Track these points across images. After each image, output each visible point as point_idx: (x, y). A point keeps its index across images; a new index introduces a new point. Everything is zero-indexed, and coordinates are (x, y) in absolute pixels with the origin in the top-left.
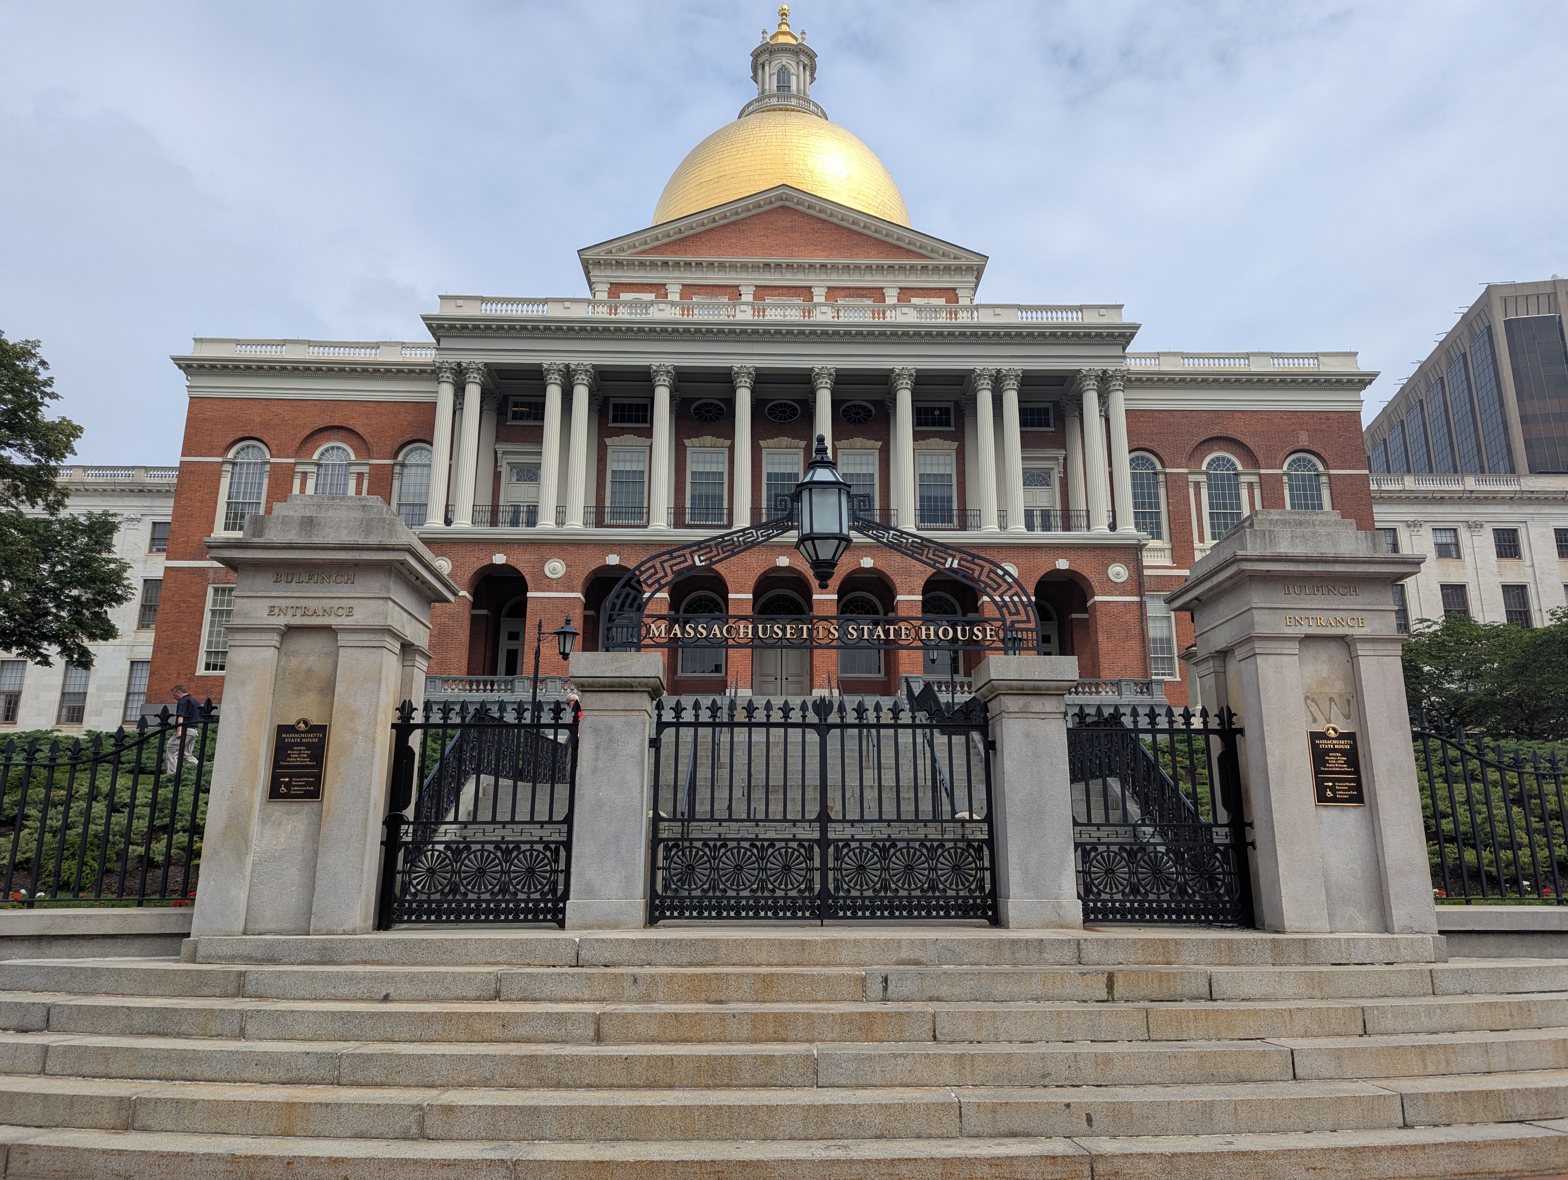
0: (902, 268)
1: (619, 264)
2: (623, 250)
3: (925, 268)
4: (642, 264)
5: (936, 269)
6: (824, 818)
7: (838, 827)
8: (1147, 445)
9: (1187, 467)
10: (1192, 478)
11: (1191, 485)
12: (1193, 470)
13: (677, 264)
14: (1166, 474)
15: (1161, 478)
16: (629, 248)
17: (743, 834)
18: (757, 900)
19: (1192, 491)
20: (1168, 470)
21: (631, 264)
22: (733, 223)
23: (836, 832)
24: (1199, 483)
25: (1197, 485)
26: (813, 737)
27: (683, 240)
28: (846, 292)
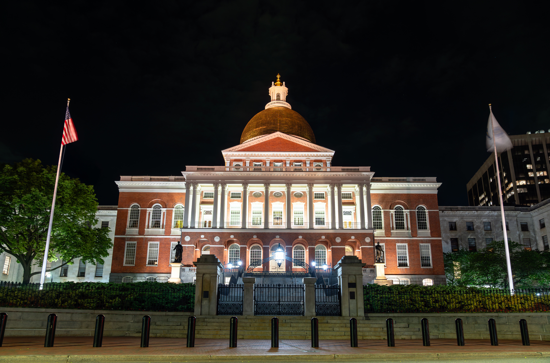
0: (311, 154)
1: (233, 154)
3: (317, 154)
4: (239, 154)
5: (320, 155)
6: (279, 301)
7: (281, 302)
8: (378, 203)
9: (390, 209)
10: (391, 212)
11: (390, 214)
13: (249, 154)
15: (382, 212)
17: (268, 303)
18: (269, 312)
20: (384, 210)
21: (236, 154)
22: (264, 142)
23: (281, 303)
25: (392, 214)
26: (278, 289)
27: (250, 147)
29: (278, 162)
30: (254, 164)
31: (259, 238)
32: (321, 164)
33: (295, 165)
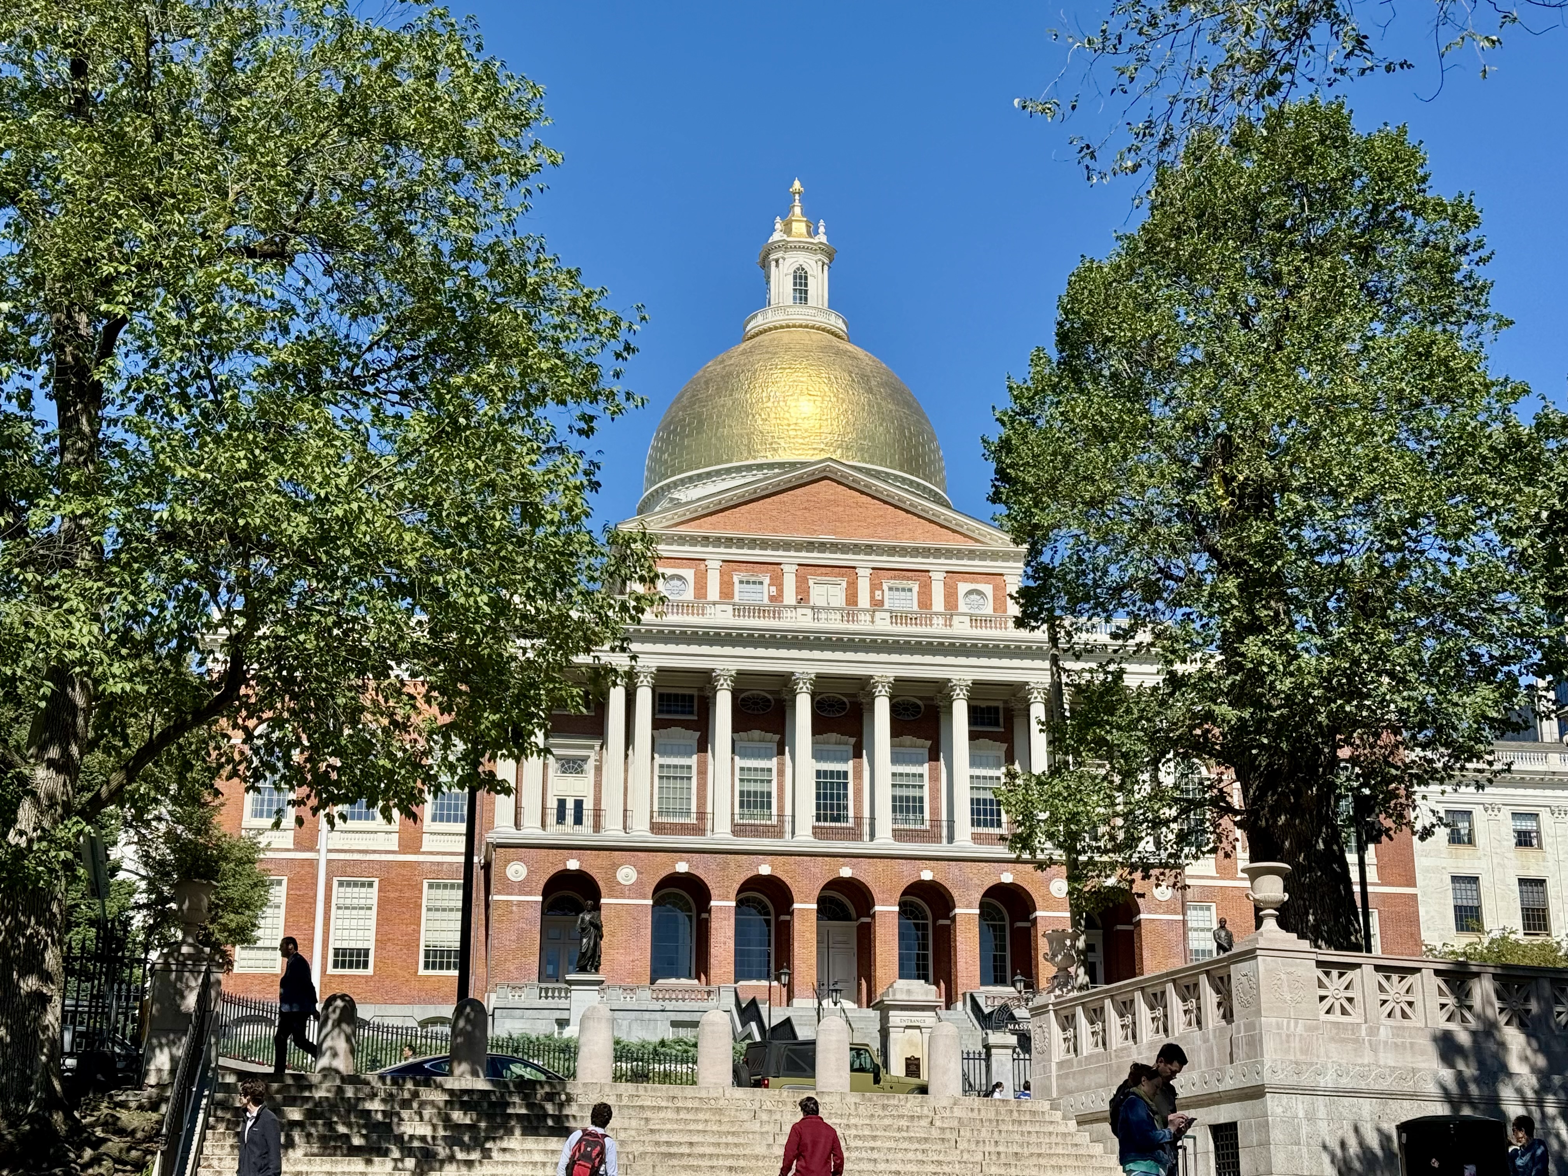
0: (949, 552)
1: (658, 538)
3: (973, 552)
4: (681, 538)
5: (984, 554)
13: (717, 540)
14: (1211, 780)
15: (1207, 784)
16: (667, 520)
20: (1213, 777)
21: (670, 538)
28: (892, 574)
29: (826, 574)
30: (736, 579)
31: (780, 874)
32: (987, 589)
33: (890, 589)
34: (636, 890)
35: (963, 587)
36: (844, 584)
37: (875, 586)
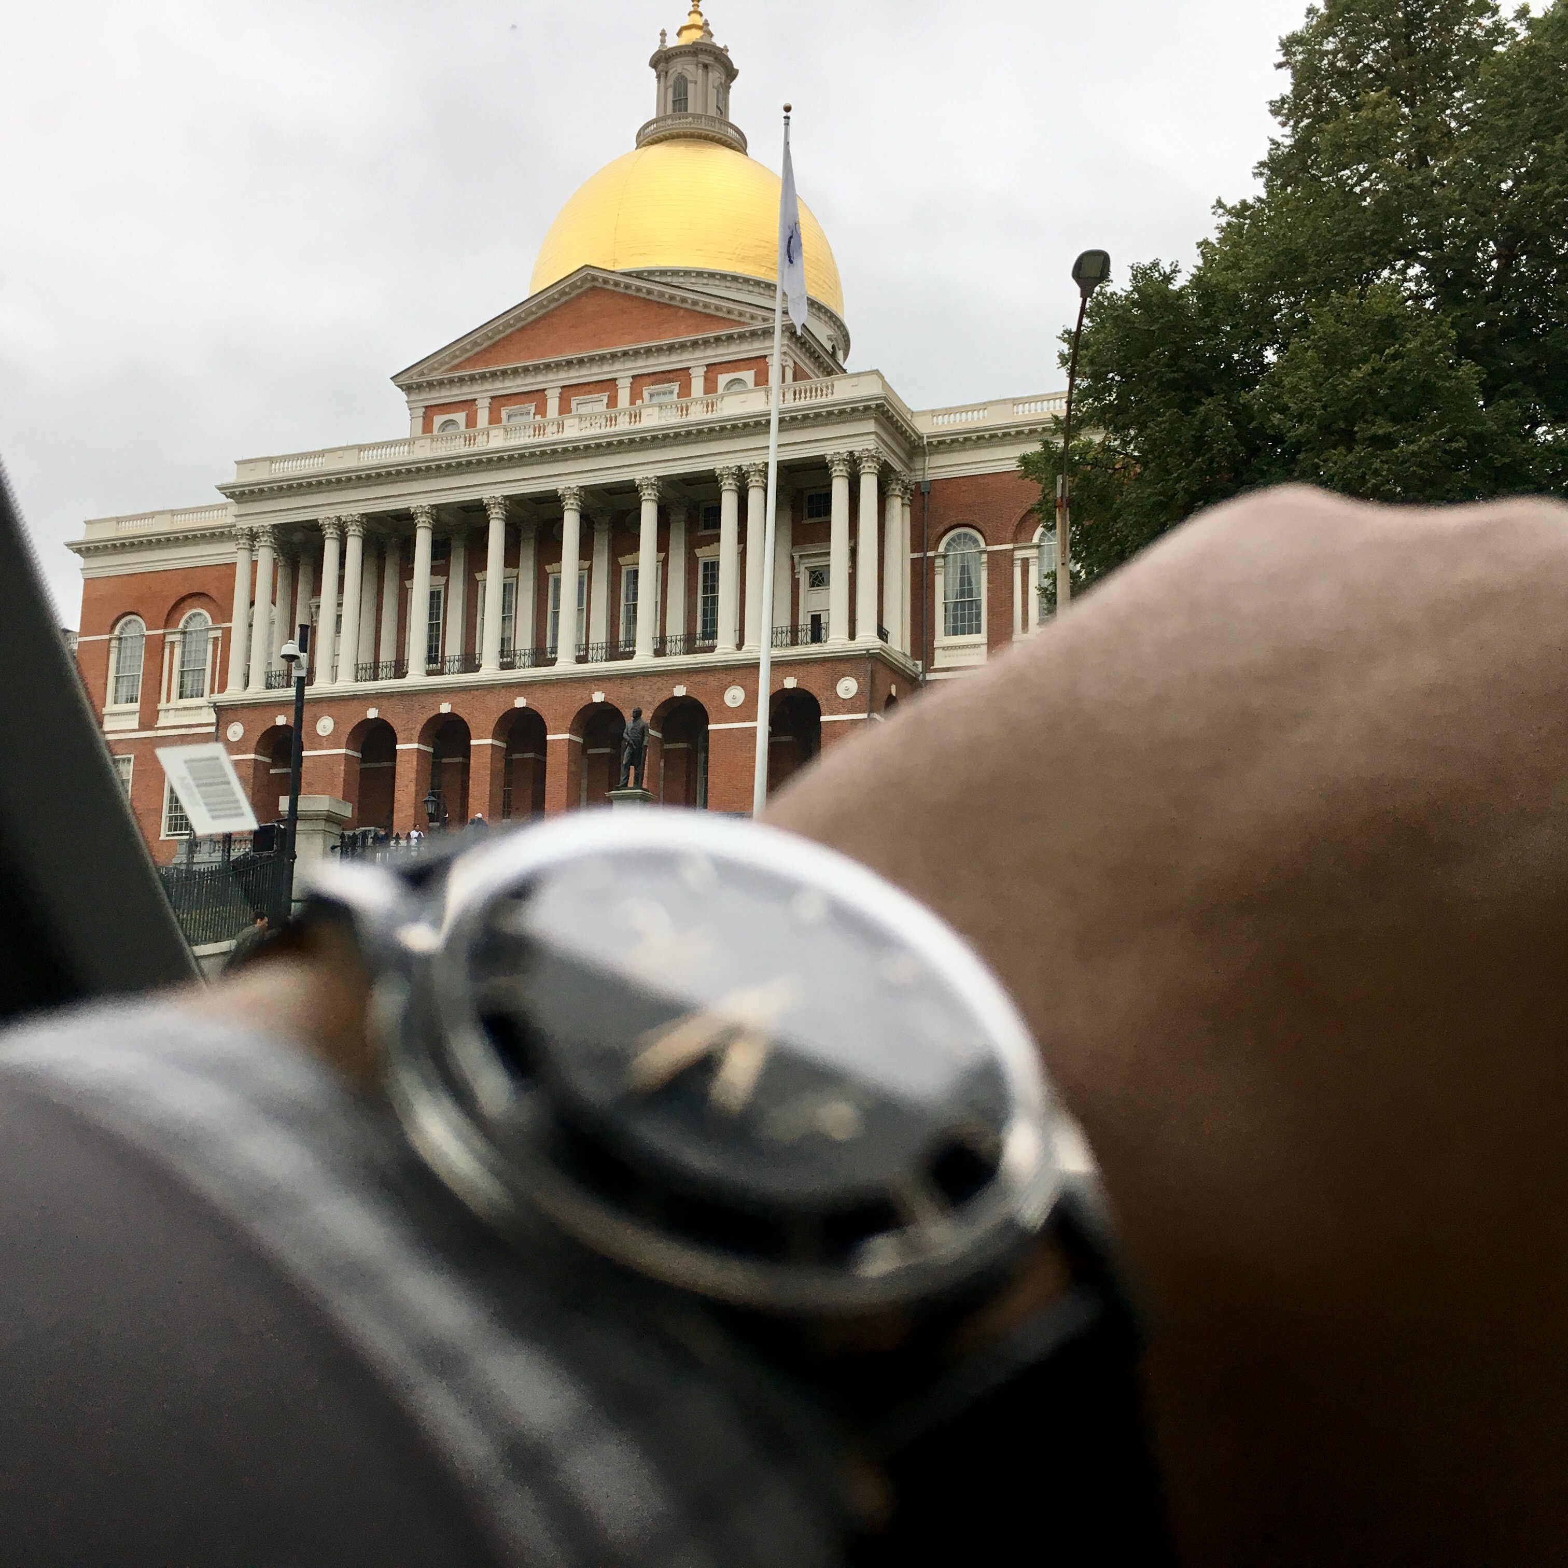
0: (706, 342)
1: (430, 385)
2: (436, 369)
3: (730, 338)
4: (451, 381)
5: (742, 336)
8: (968, 519)
9: (1014, 540)
10: (1019, 554)
11: (1018, 563)
12: (1020, 545)
13: (483, 377)
14: (989, 553)
15: (984, 557)
16: (442, 364)
19: (1018, 572)
20: (990, 548)
21: (441, 383)
22: (544, 317)
24: (1027, 559)
25: (1025, 562)
27: (494, 345)
28: (652, 378)
29: (590, 393)
30: (504, 415)
31: (460, 712)
32: (748, 376)
33: (652, 395)
34: (332, 740)
35: (723, 379)
36: (606, 401)
37: (635, 395)
